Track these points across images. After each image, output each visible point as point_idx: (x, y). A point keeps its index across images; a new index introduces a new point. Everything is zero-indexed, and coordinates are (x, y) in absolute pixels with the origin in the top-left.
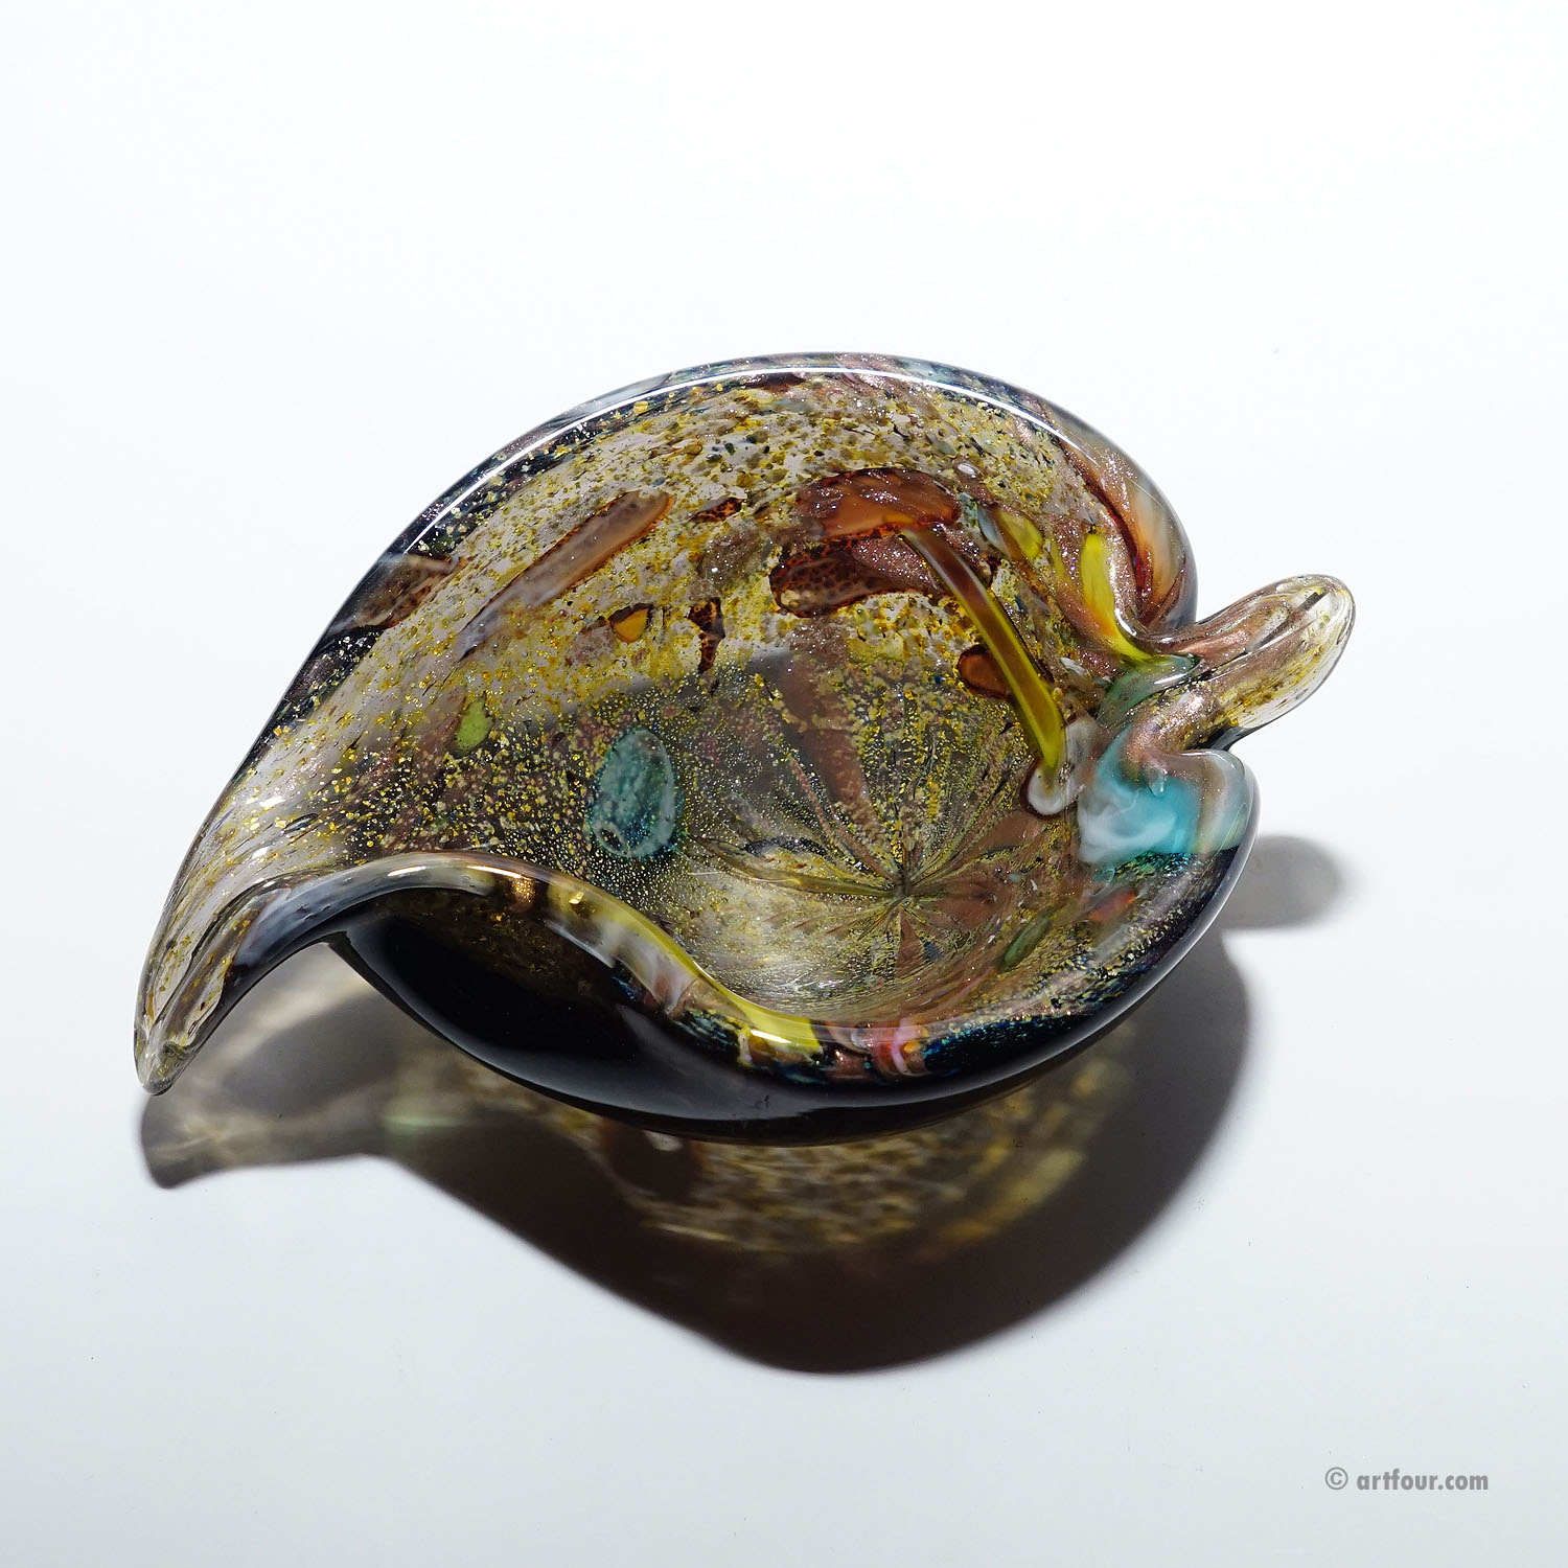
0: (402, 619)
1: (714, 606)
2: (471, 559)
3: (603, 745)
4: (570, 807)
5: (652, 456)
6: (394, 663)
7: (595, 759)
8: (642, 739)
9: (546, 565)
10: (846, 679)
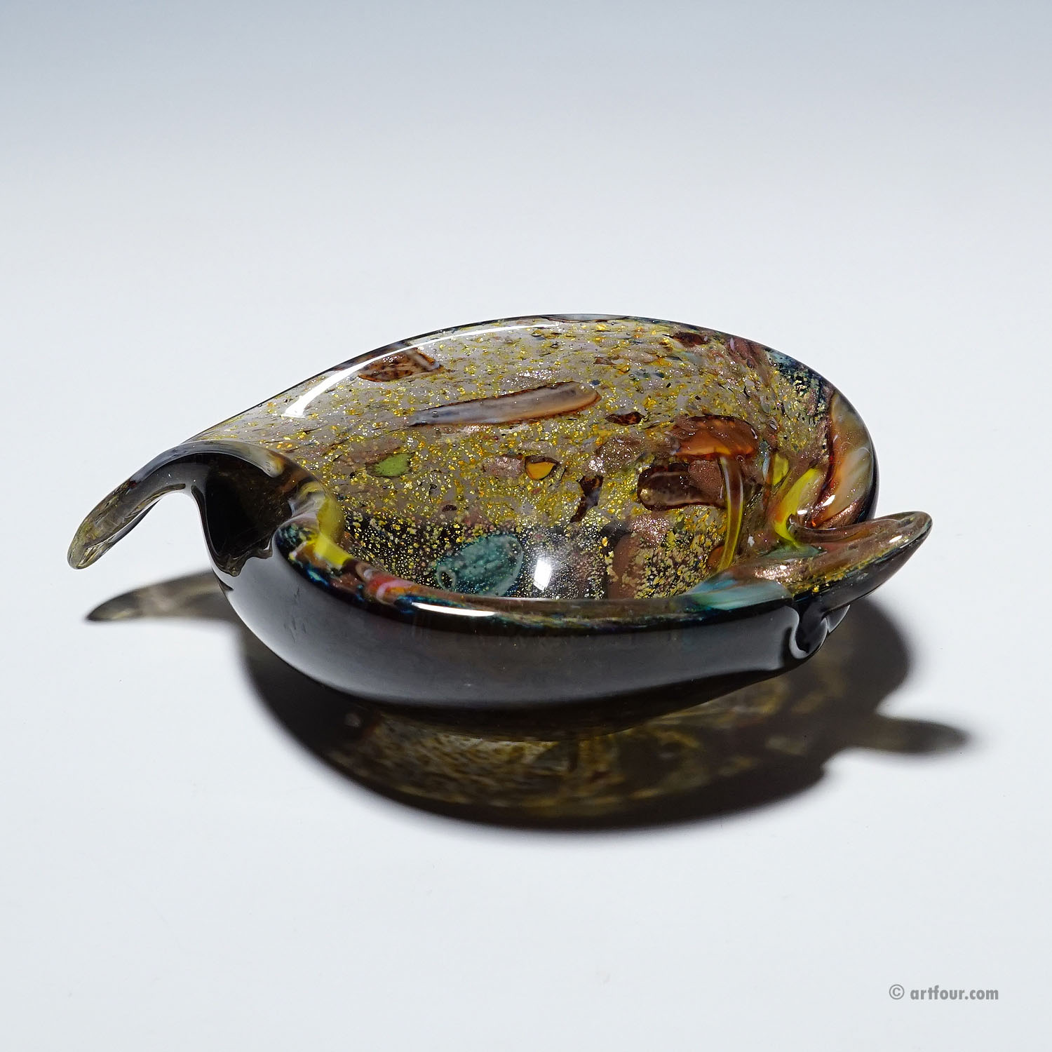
0: (383, 381)
1: (598, 481)
2: (449, 371)
3: (481, 532)
4: (431, 548)
5: (597, 362)
6: (364, 404)
7: (470, 535)
8: (511, 543)
9: (499, 402)
10: (654, 556)
